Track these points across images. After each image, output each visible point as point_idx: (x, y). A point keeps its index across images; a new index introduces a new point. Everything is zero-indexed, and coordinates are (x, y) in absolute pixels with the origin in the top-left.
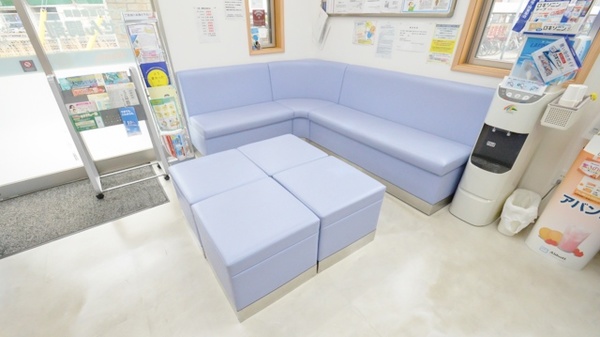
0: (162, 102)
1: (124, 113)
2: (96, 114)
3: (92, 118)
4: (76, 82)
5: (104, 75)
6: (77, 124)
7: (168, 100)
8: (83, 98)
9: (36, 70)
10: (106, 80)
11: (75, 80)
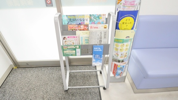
0: (123, 41)
1: (96, 49)
2: (78, 47)
3: (75, 49)
4: (72, 19)
5: (91, 15)
6: (65, 52)
7: (127, 41)
8: (73, 32)
9: (52, 6)
10: (91, 20)
11: (72, 18)
